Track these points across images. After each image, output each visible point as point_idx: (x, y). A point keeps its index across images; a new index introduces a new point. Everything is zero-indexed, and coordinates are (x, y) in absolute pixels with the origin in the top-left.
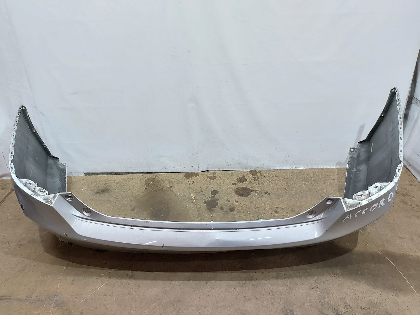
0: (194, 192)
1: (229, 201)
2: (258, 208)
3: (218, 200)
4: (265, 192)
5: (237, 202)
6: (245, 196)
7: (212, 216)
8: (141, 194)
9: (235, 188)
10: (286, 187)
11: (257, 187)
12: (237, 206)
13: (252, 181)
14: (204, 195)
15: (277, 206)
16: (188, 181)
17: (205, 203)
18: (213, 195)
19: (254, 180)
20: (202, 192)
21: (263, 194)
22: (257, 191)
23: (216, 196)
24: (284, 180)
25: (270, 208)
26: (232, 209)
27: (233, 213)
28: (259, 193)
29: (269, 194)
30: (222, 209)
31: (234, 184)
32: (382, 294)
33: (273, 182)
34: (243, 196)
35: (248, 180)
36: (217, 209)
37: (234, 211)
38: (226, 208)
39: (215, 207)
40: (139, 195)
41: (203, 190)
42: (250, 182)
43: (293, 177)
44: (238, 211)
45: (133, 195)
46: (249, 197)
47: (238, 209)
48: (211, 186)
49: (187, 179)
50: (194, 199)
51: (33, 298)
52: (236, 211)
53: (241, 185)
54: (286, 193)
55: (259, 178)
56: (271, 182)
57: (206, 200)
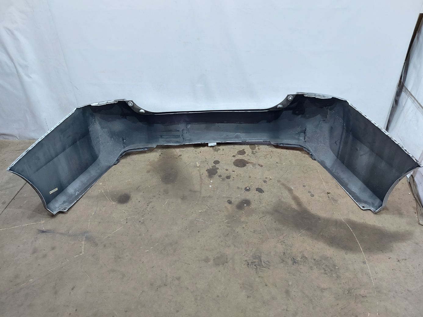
0: (200, 160)
1: (227, 170)
2: (250, 177)
3: (218, 169)
4: (259, 165)
5: (234, 171)
6: (241, 167)
7: (211, 181)
8: (156, 160)
9: (234, 159)
10: (278, 160)
11: (253, 160)
12: (233, 175)
13: (250, 154)
14: (207, 164)
15: (266, 177)
16: (196, 151)
17: (207, 171)
18: (215, 165)
19: (252, 153)
20: (206, 161)
21: (257, 166)
22: (252, 163)
23: (217, 166)
24: (278, 154)
25: (260, 178)
26: (228, 177)
27: (229, 180)
28: (254, 165)
29: (262, 166)
30: (220, 176)
31: (234, 156)
33: (268, 156)
34: (239, 167)
35: (247, 153)
36: (216, 176)
37: (230, 178)
38: (224, 176)
39: (215, 174)
40: (154, 160)
42: (248, 155)
43: (286, 153)
44: (233, 179)
45: (149, 160)
46: (245, 168)
47: (234, 178)
48: (214, 157)
49: (195, 149)
50: (199, 167)
51: (70, 233)
52: (231, 179)
53: (240, 157)
54: (277, 166)
55: (256, 152)
56: (266, 156)
57: (209, 168)
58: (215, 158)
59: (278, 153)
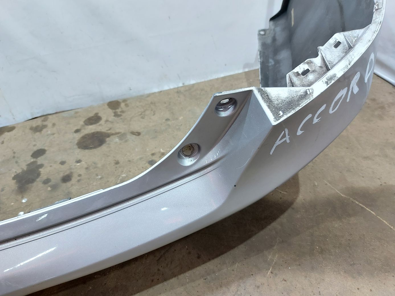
1: (63, 163)
2: (117, 163)
3: (41, 166)
4: (133, 133)
5: (79, 161)
6: (95, 147)
7: (24, 201)
9: (78, 136)
10: (167, 115)
11: (120, 127)
12: (79, 169)
13: (112, 118)
14: (17, 162)
15: (153, 152)
17: (14, 178)
18: (35, 160)
19: (114, 116)
21: (129, 137)
22: (118, 133)
23: (40, 160)
24: (165, 105)
25: (141, 159)
26: (66, 179)
27: (69, 184)
28: (122, 136)
29: (139, 134)
30: (47, 182)
31: (77, 131)
32: (373, 289)
33: (147, 113)
34: (91, 148)
35: (104, 119)
36: (38, 185)
37: (71, 179)
38: (56, 178)
39: (33, 181)
41: (16, 155)
42: (107, 121)
44: (79, 178)
46: (104, 147)
47: (80, 175)
48: (34, 143)
52: (74, 180)
53: (91, 129)
54: (169, 125)
55: (123, 112)
56: (143, 114)
57: (19, 171)
58: (35, 145)
59: (165, 103)
